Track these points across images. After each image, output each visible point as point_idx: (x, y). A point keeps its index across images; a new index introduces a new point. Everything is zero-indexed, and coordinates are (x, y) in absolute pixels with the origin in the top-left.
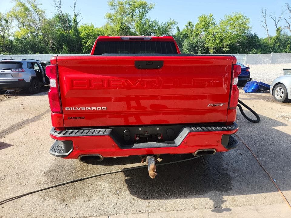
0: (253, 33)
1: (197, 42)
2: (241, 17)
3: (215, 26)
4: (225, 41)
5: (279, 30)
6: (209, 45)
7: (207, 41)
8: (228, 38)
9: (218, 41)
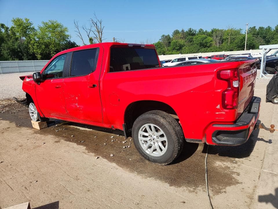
0: (72, 41)
1: (19, 47)
2: (58, 26)
3: (35, 31)
4: (50, 47)
5: (91, 40)
6: (35, 51)
7: (30, 46)
8: (53, 44)
9: (43, 46)
